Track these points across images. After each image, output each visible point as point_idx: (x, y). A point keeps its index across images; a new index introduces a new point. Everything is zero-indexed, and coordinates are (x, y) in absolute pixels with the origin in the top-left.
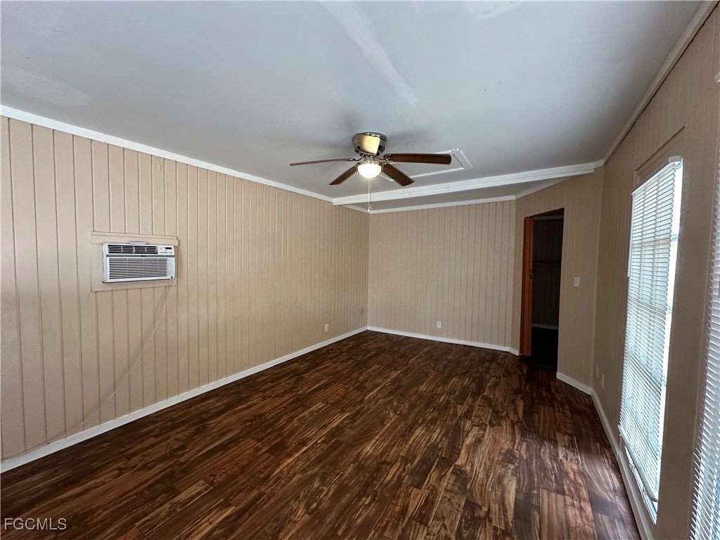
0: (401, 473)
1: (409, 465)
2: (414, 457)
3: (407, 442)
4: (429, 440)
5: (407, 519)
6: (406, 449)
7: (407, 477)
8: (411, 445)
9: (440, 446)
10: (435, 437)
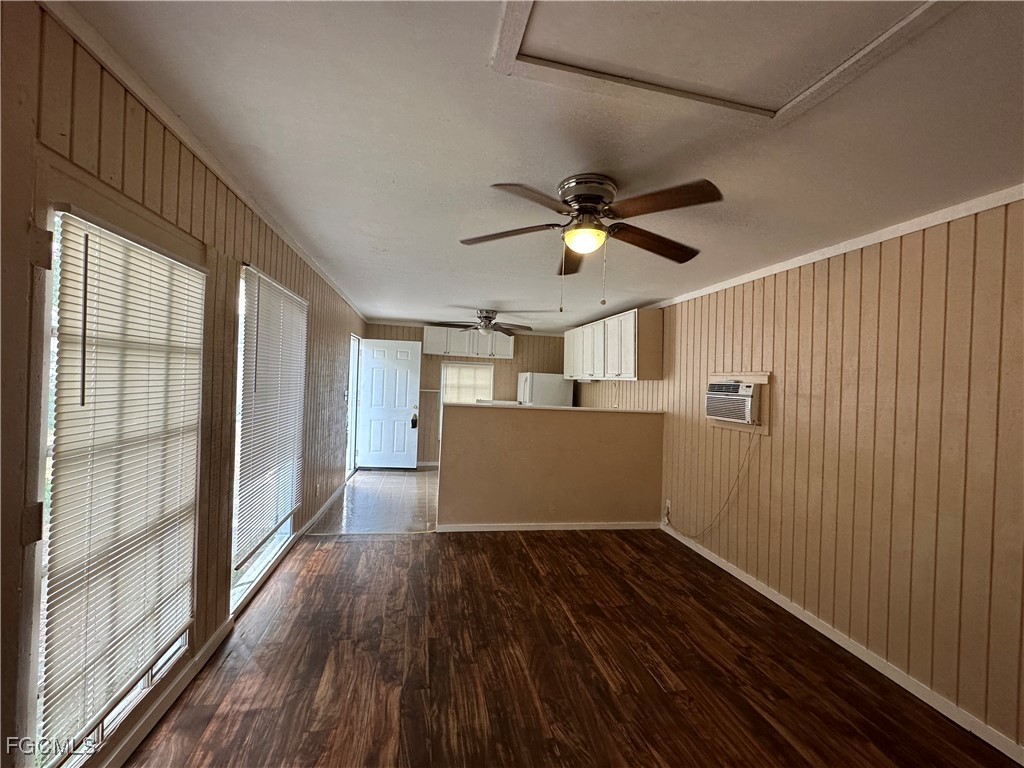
0: (458, 644)
1: (457, 657)
2: (458, 670)
3: (485, 689)
4: (456, 707)
5: (427, 614)
6: (476, 674)
7: (450, 643)
8: (475, 685)
9: (435, 707)
10: (451, 723)
